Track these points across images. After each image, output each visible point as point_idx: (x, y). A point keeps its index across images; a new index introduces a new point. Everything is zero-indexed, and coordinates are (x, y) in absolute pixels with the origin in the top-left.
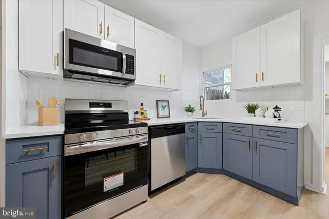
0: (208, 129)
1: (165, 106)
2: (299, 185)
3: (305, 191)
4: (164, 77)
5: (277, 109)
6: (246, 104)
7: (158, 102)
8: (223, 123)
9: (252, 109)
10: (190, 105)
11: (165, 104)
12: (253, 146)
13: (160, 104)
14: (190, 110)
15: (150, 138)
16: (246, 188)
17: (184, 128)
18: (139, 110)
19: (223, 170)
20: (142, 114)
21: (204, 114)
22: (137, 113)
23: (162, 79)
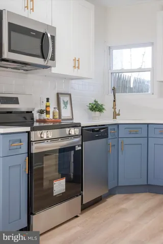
0: (130, 133)
1: (67, 102)
4: (78, 60)
7: (60, 95)
8: (148, 124)
10: (95, 101)
11: (67, 99)
13: (62, 98)
15: (83, 140)
17: (107, 131)
18: (44, 108)
19: (148, 185)
20: (48, 113)
21: (115, 115)
22: (41, 112)
23: (77, 64)
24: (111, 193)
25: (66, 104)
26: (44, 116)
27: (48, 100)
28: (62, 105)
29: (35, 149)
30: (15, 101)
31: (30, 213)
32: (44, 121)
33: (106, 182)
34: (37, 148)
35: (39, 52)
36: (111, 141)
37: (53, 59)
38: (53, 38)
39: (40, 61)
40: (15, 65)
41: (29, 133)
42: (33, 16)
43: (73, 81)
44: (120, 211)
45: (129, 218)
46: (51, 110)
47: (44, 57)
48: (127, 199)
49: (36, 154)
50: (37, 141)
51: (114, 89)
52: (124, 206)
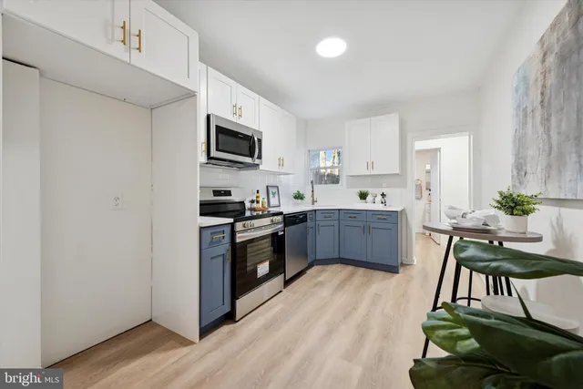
0: (325, 217)
2: (399, 262)
3: (402, 265)
4: (282, 160)
5: (383, 195)
6: (358, 190)
7: (269, 188)
8: (339, 210)
9: (363, 196)
10: (298, 192)
11: (275, 190)
12: (367, 229)
13: (271, 190)
14: (299, 197)
15: (285, 226)
16: (361, 270)
17: (306, 217)
18: (255, 199)
19: (339, 258)
20: (258, 202)
21: (314, 202)
22: (252, 202)
23: (281, 162)
24: (310, 266)
25: (274, 194)
26: (255, 205)
27: (258, 191)
28: (271, 195)
29: (240, 238)
30: (228, 193)
31: (234, 298)
32: (254, 210)
33: (306, 255)
34: (240, 237)
35: (248, 153)
36: (309, 223)
37: (260, 157)
38: (260, 141)
39: (248, 160)
40: (226, 163)
41: (232, 225)
42: (241, 121)
43: (282, 176)
44: (316, 285)
45: (325, 292)
46: (261, 200)
47: (251, 155)
48: (322, 271)
49: (240, 243)
50: (240, 232)
51: (312, 182)
52: (320, 279)
